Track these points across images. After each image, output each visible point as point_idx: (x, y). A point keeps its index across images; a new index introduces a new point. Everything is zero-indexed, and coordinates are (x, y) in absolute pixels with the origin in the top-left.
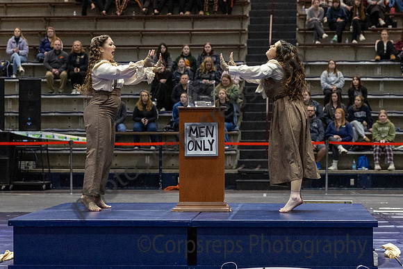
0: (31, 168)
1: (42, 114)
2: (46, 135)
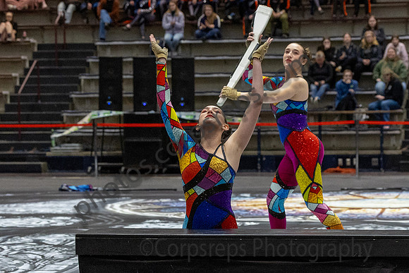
1: (196, 95)
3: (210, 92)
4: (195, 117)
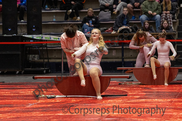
0: (36, 59)
1: (43, 23)
2: (45, 37)
3: (51, 22)
4: (42, 37)
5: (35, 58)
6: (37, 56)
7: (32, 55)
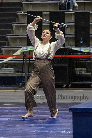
1: (91, 36)
4: (90, 50)
5: (82, 71)
6: (84, 69)
7: (79, 68)
